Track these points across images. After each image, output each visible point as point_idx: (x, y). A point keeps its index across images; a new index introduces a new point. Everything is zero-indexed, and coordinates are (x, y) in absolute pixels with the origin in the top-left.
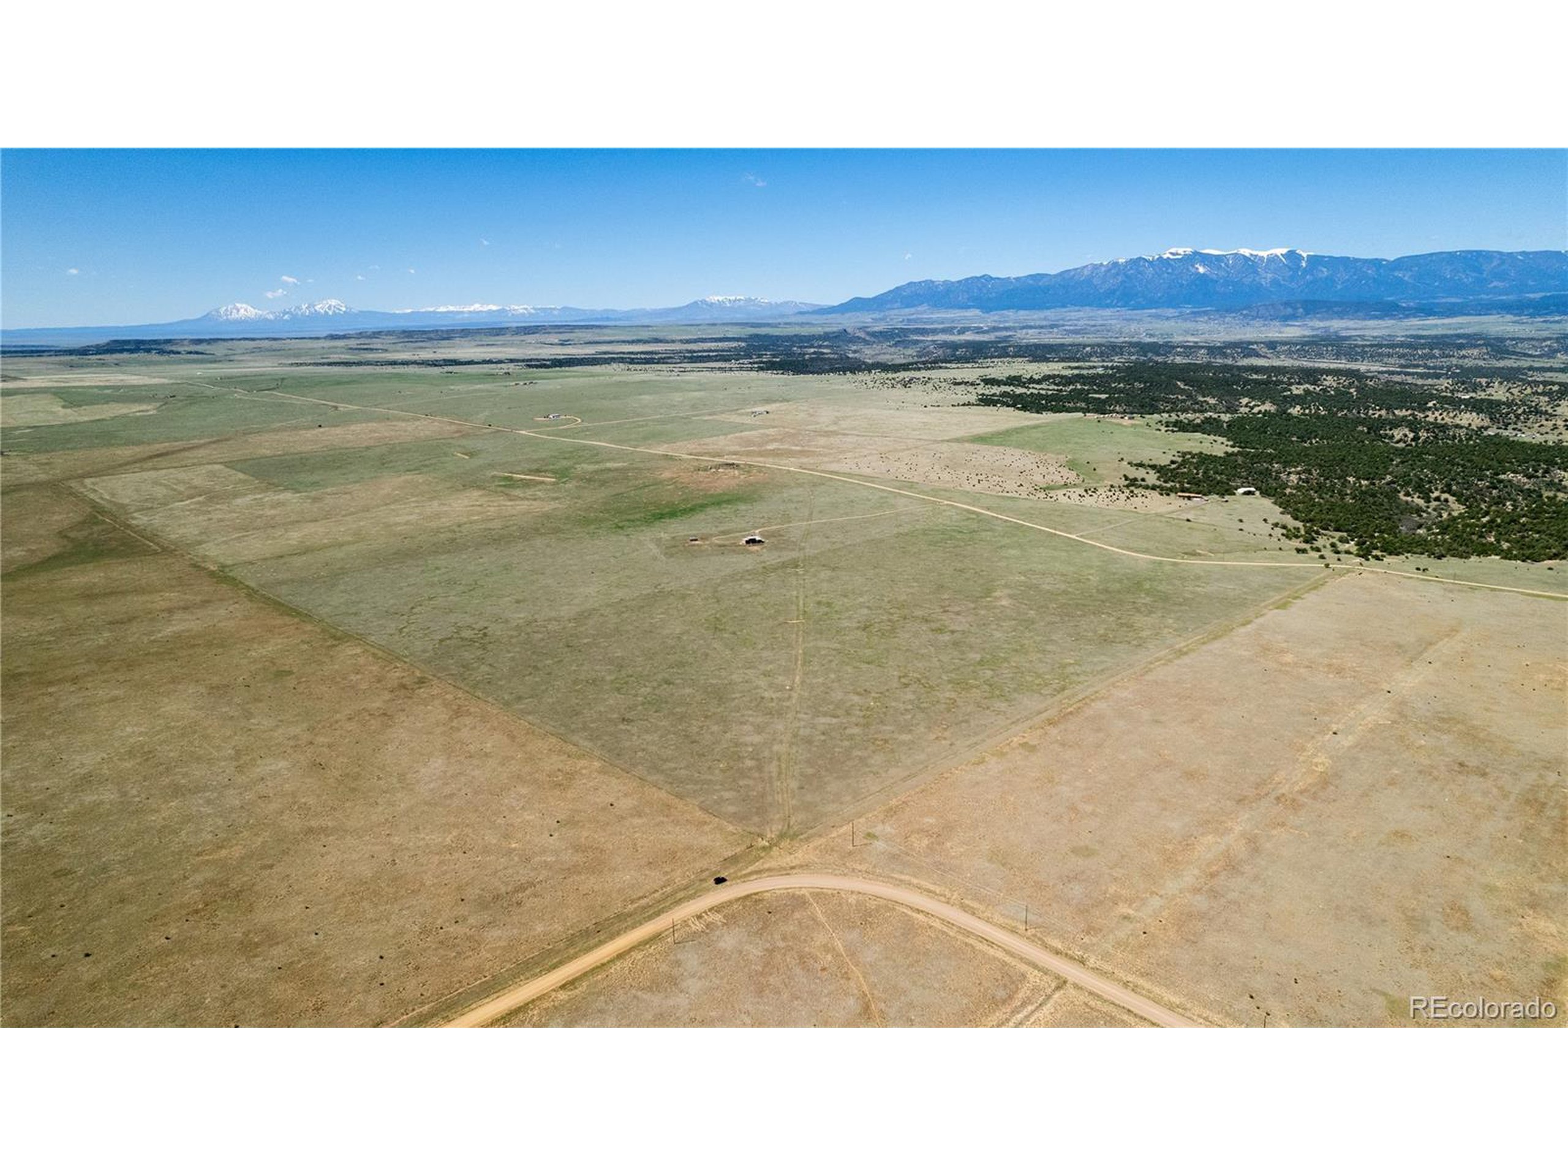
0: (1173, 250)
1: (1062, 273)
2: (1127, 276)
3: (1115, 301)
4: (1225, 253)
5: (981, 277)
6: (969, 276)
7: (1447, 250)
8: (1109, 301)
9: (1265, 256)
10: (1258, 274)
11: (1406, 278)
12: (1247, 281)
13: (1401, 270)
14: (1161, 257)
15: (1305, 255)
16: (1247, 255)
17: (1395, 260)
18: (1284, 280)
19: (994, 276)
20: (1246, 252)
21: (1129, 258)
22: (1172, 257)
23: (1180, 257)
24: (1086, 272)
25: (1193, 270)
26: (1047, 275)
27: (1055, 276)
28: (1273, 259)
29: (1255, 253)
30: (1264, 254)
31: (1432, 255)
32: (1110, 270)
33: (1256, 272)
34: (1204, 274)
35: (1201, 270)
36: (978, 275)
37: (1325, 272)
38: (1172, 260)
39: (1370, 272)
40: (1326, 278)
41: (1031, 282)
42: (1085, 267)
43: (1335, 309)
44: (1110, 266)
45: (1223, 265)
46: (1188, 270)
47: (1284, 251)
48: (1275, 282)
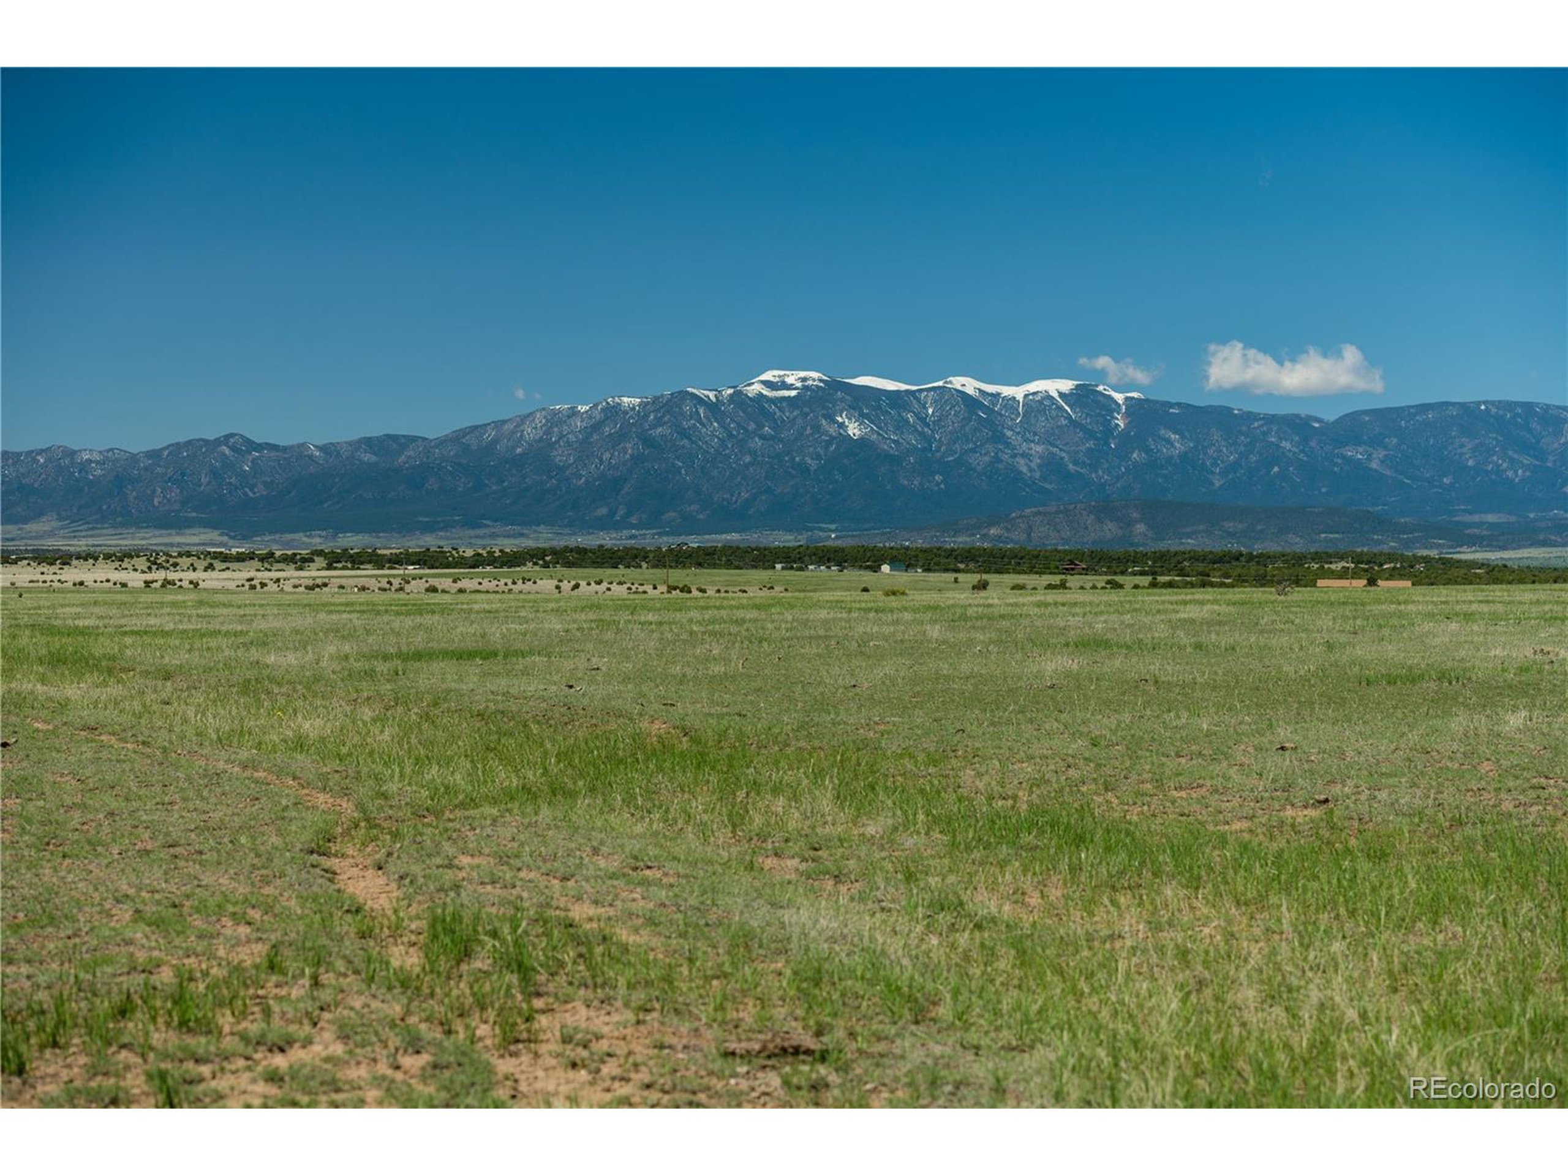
0: (768, 376)
1: (456, 438)
2: (648, 442)
3: (621, 512)
4: (914, 388)
5: (217, 442)
6: (182, 439)
7: (1457, 400)
8: (603, 511)
9: (1020, 397)
10: (1007, 444)
11: (1374, 465)
12: (979, 461)
13: (1359, 444)
14: (738, 394)
15: (1119, 397)
16: (970, 391)
17: (1336, 421)
18: (1076, 463)
19: (258, 438)
20: (969, 385)
21: (650, 395)
22: (766, 392)
23: (793, 393)
24: (530, 432)
25: (832, 430)
26: (413, 439)
27: (441, 442)
28: (1040, 405)
29: (990, 388)
30: (1018, 392)
31: (1424, 408)
32: (596, 427)
33: (999, 438)
34: (862, 439)
35: (854, 430)
36: (211, 436)
37: (1177, 444)
38: (772, 401)
39: (1284, 444)
40: (1183, 456)
41: (368, 458)
42: (524, 418)
43: (1229, 525)
44: (598, 415)
45: (910, 417)
46: (817, 428)
47: (1066, 385)
48: (1052, 465)
